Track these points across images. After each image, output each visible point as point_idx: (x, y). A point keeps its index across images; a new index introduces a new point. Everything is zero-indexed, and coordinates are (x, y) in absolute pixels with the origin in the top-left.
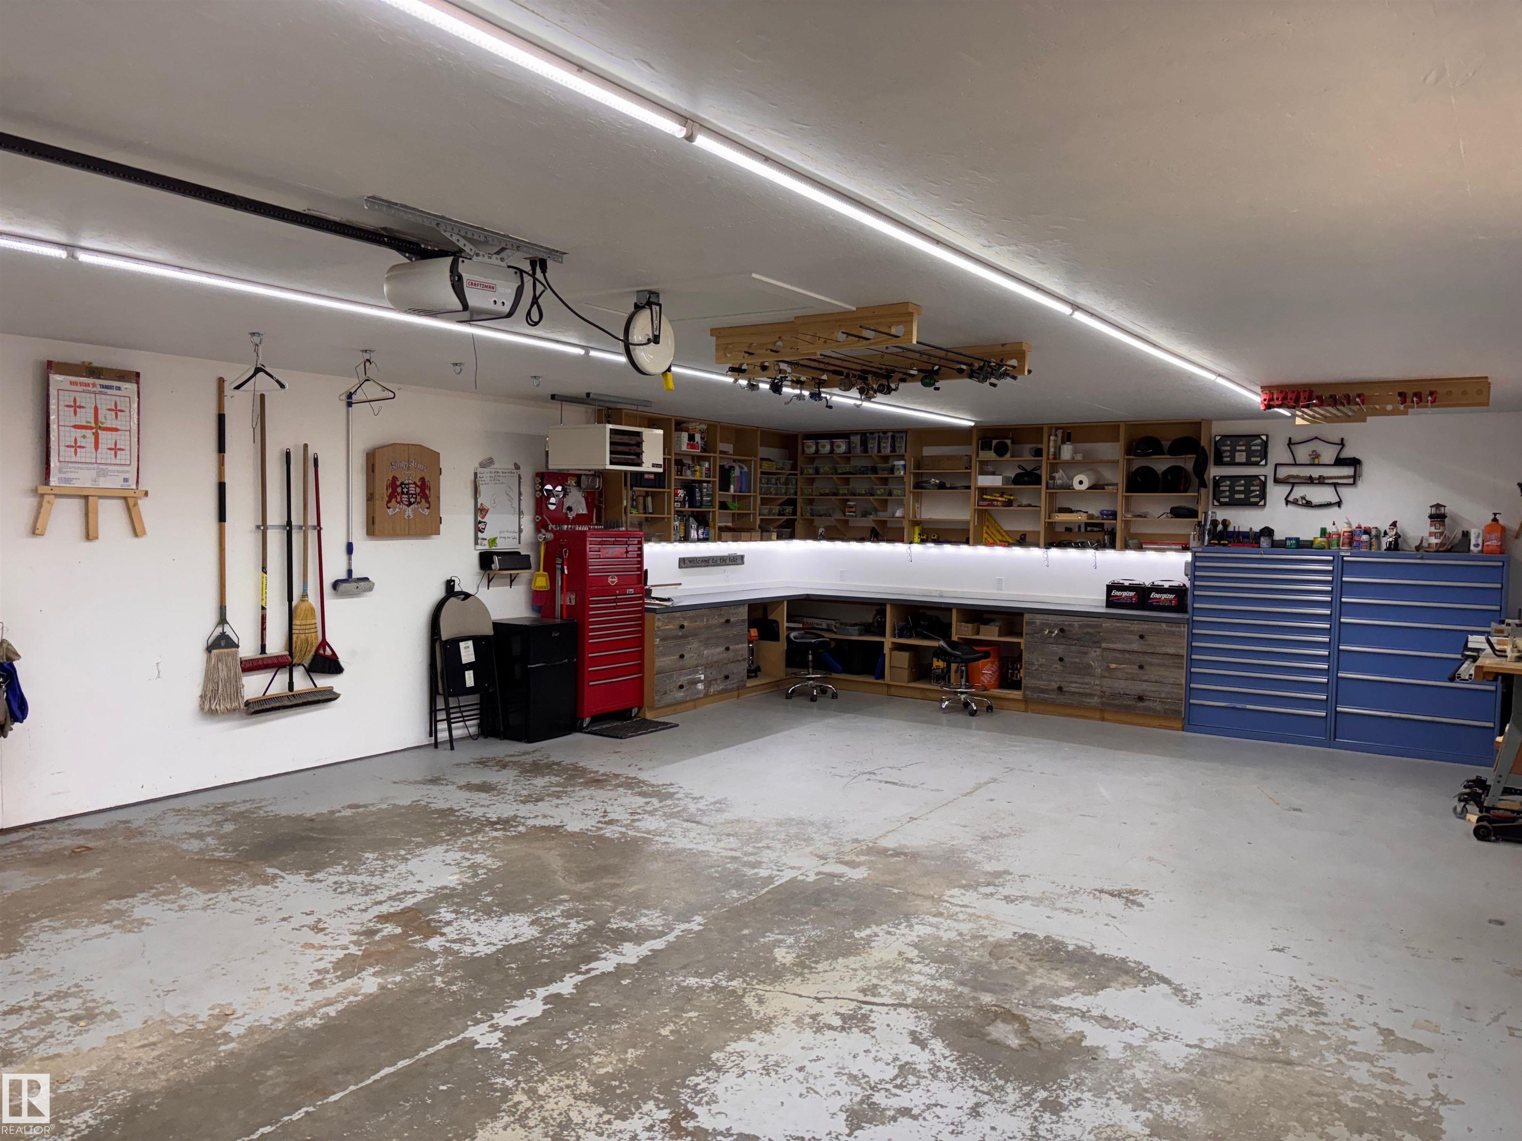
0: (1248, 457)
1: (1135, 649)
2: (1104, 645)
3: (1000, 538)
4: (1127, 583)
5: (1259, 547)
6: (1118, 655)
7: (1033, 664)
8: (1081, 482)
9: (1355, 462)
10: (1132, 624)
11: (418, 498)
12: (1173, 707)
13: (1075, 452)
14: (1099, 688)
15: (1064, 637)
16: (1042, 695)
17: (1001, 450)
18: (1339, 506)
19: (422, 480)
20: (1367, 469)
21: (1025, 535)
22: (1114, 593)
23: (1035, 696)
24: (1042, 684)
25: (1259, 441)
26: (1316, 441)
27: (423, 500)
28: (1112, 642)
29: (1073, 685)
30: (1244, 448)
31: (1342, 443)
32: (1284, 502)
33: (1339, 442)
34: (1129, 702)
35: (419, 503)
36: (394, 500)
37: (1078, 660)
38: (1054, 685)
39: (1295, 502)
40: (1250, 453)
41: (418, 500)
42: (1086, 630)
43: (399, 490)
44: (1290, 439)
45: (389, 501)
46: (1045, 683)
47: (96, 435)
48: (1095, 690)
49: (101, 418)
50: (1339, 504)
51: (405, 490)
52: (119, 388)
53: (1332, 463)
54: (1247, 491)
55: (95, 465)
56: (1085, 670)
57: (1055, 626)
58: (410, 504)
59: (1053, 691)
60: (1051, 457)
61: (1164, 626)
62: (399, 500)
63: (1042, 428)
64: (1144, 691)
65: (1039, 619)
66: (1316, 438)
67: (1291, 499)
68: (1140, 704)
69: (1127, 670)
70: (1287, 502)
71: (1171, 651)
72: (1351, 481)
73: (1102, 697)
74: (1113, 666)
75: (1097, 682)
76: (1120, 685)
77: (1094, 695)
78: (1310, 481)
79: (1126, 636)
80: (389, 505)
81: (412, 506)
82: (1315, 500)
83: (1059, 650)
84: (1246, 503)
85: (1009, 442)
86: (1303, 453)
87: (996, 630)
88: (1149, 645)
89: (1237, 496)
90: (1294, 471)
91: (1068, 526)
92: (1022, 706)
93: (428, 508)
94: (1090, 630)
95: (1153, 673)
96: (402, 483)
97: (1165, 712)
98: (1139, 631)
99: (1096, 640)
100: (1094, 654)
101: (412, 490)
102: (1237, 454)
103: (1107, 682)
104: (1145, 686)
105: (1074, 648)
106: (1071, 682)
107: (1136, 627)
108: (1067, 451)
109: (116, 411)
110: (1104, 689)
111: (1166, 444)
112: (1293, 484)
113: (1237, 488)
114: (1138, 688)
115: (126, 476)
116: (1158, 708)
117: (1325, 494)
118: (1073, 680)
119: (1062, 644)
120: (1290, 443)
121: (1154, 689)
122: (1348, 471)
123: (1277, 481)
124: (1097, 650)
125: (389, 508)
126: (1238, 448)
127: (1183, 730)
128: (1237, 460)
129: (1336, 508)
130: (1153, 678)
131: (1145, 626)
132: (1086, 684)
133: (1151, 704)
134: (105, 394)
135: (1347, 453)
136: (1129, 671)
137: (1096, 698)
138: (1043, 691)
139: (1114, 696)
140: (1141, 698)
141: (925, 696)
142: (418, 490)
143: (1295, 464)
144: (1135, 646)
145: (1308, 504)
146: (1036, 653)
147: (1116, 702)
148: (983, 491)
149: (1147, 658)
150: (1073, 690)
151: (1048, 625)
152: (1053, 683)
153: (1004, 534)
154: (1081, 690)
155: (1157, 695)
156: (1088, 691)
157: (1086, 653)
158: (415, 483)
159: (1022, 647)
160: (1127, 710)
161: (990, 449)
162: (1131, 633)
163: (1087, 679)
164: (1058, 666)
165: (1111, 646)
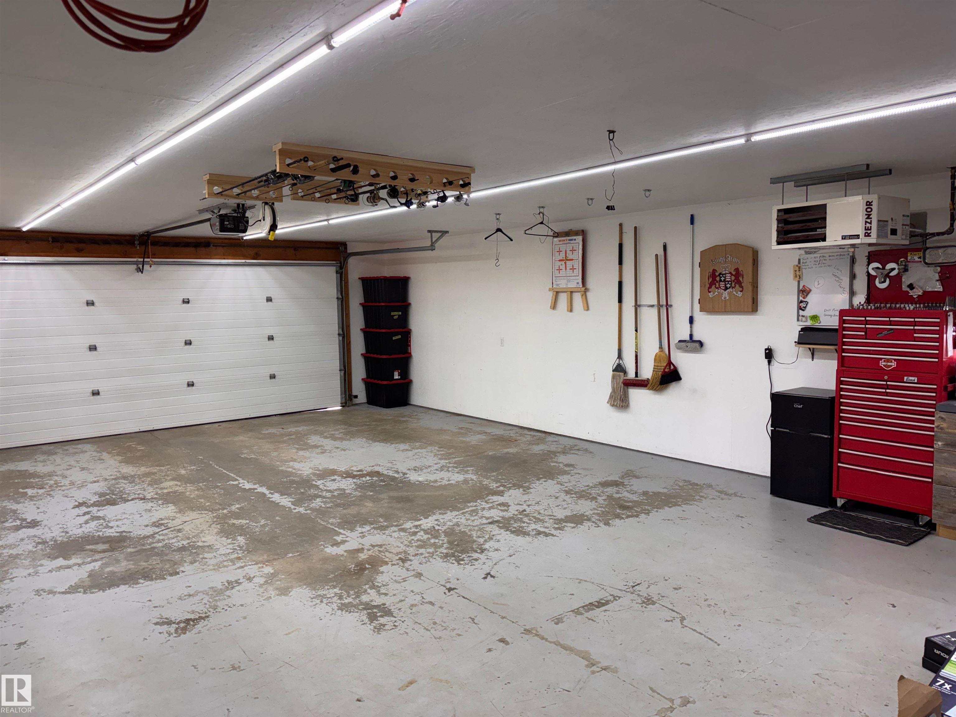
11: (733, 284)
19: (737, 270)
27: (737, 286)
35: (733, 288)
36: (713, 286)
41: (733, 285)
43: (718, 279)
45: (709, 288)
47: (565, 263)
49: (568, 255)
51: (723, 279)
52: (575, 240)
55: (566, 278)
58: (726, 288)
62: (717, 286)
80: (710, 290)
81: (728, 290)
93: (741, 291)
96: (720, 274)
101: (728, 278)
109: (573, 250)
115: (577, 281)
125: (710, 292)
134: (570, 243)
142: (733, 278)
158: (730, 273)
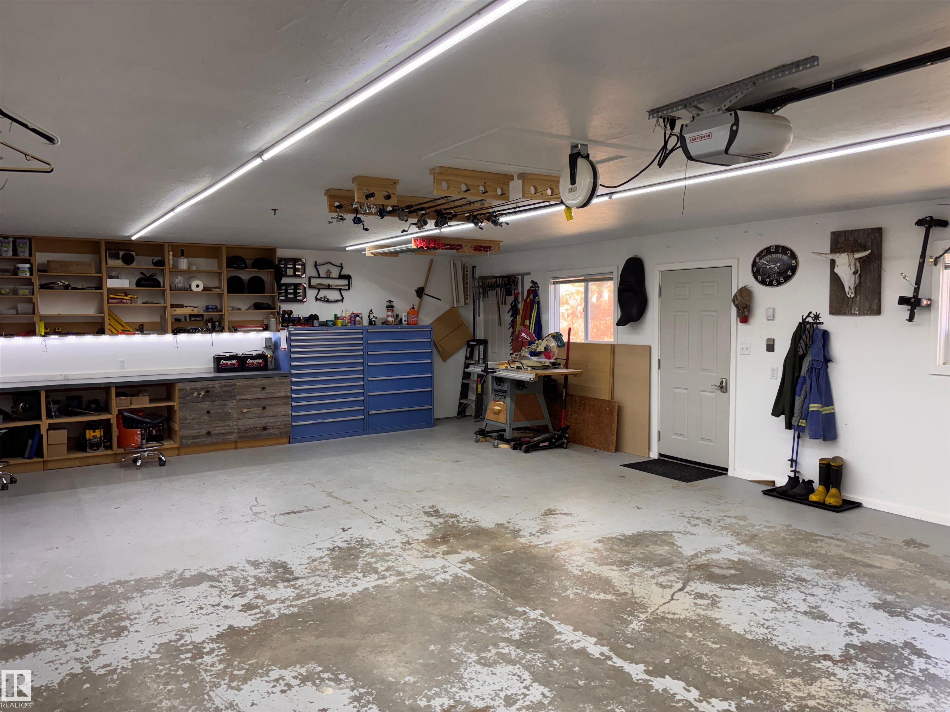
0: (294, 272)
1: (260, 397)
2: (238, 398)
3: (122, 328)
4: (228, 355)
5: (313, 326)
6: (248, 403)
7: (186, 419)
8: (198, 286)
9: (348, 277)
10: (256, 381)
12: (285, 430)
13: (189, 264)
14: (236, 427)
15: (209, 396)
16: (195, 440)
17: (128, 260)
18: (342, 302)
20: (354, 281)
21: (142, 325)
22: (222, 362)
23: (190, 442)
24: (194, 432)
25: (300, 263)
26: (329, 264)
28: (244, 395)
29: (218, 429)
30: (292, 266)
31: (341, 267)
32: (314, 300)
33: (340, 265)
34: (257, 433)
37: (220, 411)
38: (204, 431)
39: (320, 300)
40: (296, 270)
42: (225, 389)
44: (316, 262)
46: (197, 431)
48: (234, 429)
50: (342, 301)
53: (337, 277)
54: (296, 294)
56: (226, 416)
57: (202, 389)
59: (204, 435)
60: (171, 267)
61: (277, 379)
63: (164, 245)
64: (266, 423)
65: (188, 386)
66: (329, 262)
67: (318, 297)
68: (265, 432)
69: (254, 412)
70: (317, 299)
71: (282, 394)
72: (347, 287)
73: (239, 433)
74: (245, 411)
75: (235, 423)
76: (250, 423)
77: (233, 433)
78: (328, 287)
79: (254, 389)
82: (331, 298)
83: (206, 406)
84: (295, 300)
85: (134, 253)
86: (323, 271)
87: (147, 398)
88: (268, 393)
89: (289, 296)
90: (319, 281)
91: (177, 317)
92: (176, 452)
94: (228, 389)
95: (271, 411)
97: (281, 434)
98: (261, 385)
99: (232, 395)
100: (232, 404)
102: (288, 270)
103: (241, 422)
104: (266, 420)
105: (217, 403)
106: (216, 427)
107: (259, 382)
108: (183, 263)
110: (240, 427)
111: (249, 262)
112: (319, 289)
113: (289, 291)
114: (262, 422)
116: (276, 432)
117: (333, 295)
118: (218, 425)
119: (208, 401)
120: (316, 265)
121: (272, 421)
122: (345, 282)
123: (311, 287)
124: (234, 401)
126: (288, 266)
127: (289, 443)
128: (288, 274)
129: (341, 303)
130: (272, 414)
131: (265, 382)
132: (227, 426)
133: (271, 431)
135: (344, 272)
136: (256, 412)
137: (234, 434)
138: (194, 437)
139: (246, 430)
140: (265, 429)
141: (85, 463)
143: (319, 277)
144: (260, 395)
145: (328, 301)
146: (188, 411)
147: (249, 434)
148: (113, 291)
149: (267, 402)
150: (218, 432)
151: (197, 389)
152: (203, 430)
153: (124, 325)
154: (223, 431)
155: (275, 424)
156: (230, 430)
157: (225, 405)
159: (176, 408)
160: (256, 438)
161: (118, 258)
162: (256, 386)
163: (228, 423)
164: (206, 418)
165: (243, 397)
